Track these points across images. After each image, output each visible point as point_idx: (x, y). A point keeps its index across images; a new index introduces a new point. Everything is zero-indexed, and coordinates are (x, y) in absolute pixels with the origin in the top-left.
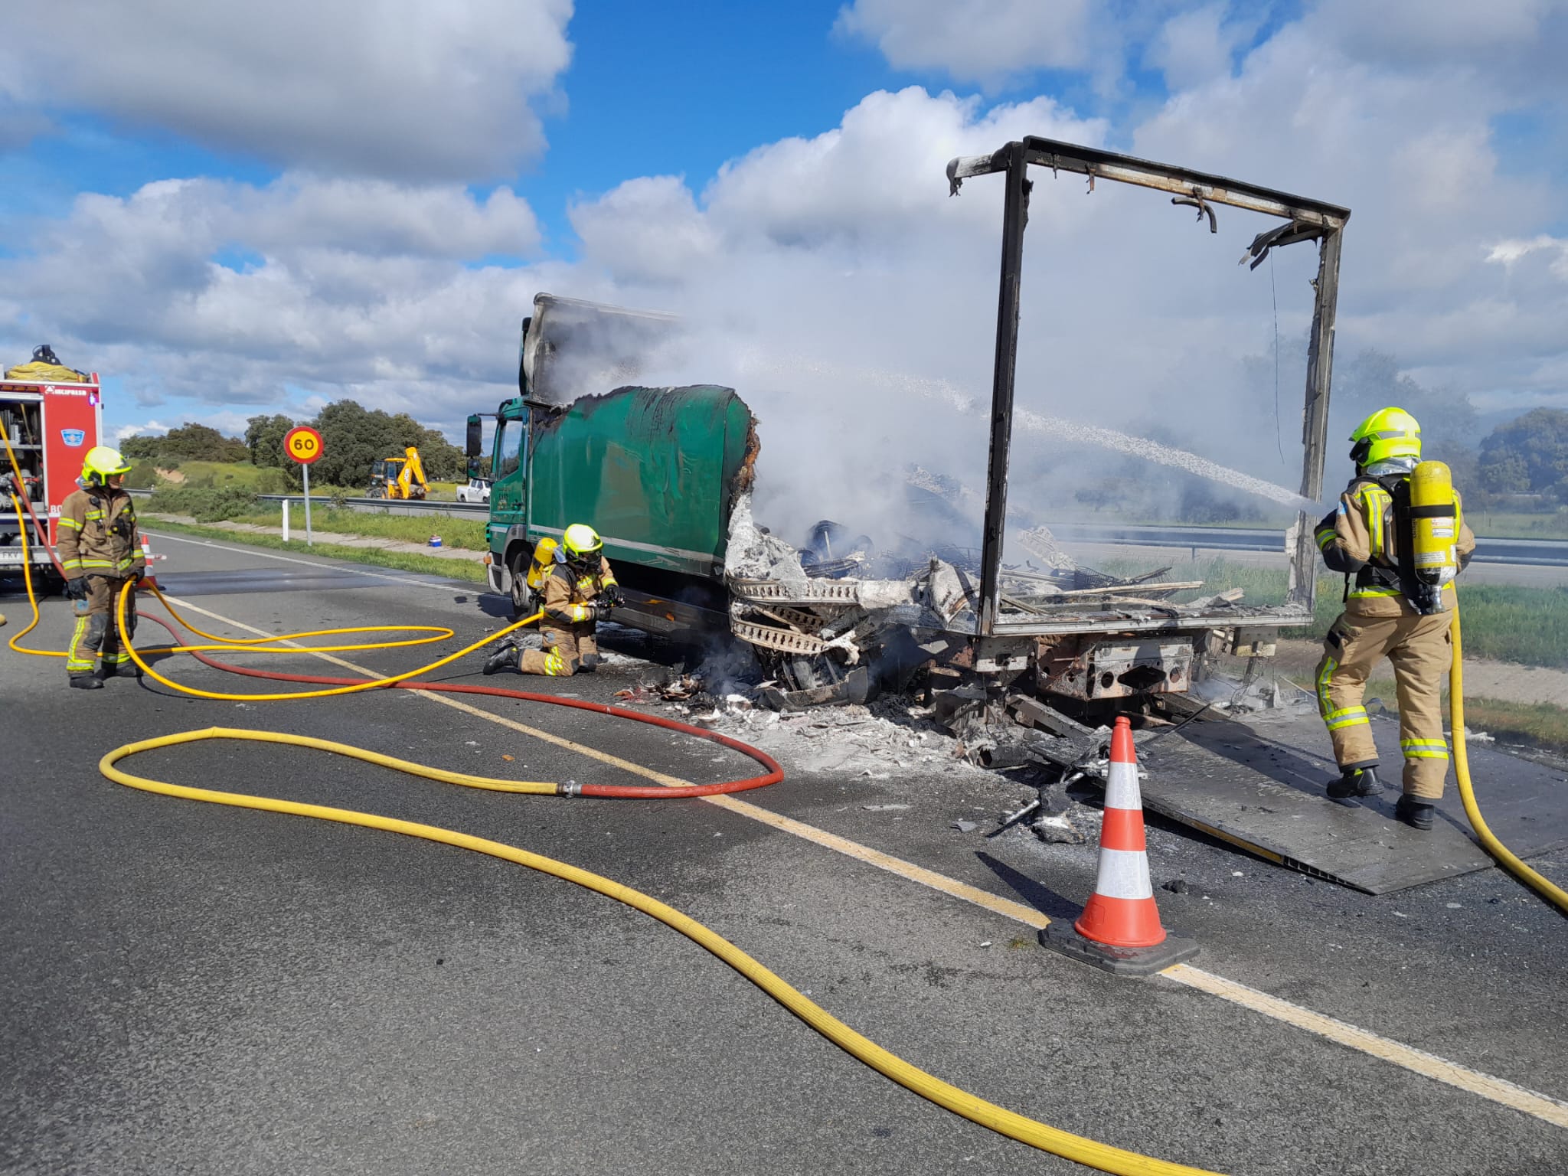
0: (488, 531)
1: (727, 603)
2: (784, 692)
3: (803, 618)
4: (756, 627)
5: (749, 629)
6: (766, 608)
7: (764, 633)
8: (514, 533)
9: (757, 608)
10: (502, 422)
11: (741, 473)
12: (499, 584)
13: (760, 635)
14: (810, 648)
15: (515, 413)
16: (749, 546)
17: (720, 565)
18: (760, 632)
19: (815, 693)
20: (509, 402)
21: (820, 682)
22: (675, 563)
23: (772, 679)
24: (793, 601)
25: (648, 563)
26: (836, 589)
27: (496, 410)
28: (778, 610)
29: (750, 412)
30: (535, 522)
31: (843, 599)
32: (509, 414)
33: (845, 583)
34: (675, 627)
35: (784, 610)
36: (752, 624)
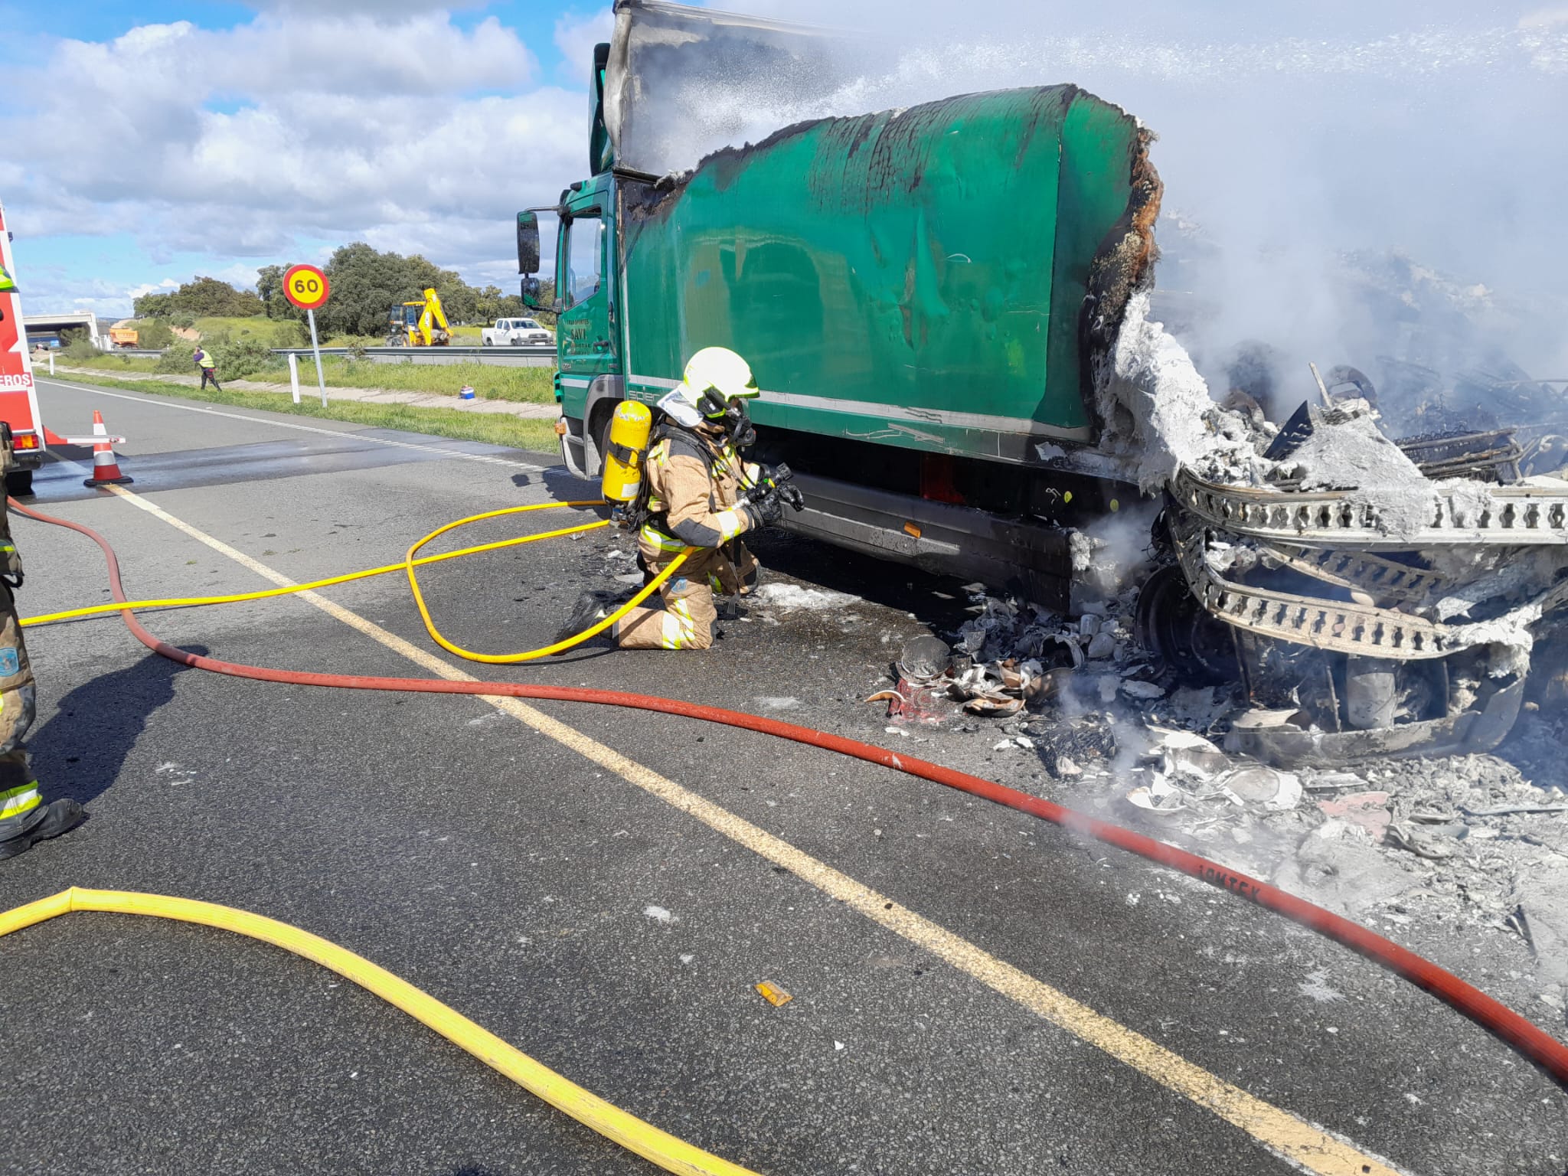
0: (558, 387)
1: (1185, 538)
2: (1316, 734)
3: (1389, 575)
4: (1275, 599)
5: (1253, 604)
9: (1276, 554)
10: (567, 219)
11: (1123, 247)
12: (581, 463)
13: (1279, 618)
15: (589, 203)
16: (1206, 403)
17: (1053, 441)
18: (1284, 608)
19: (1388, 735)
20: (577, 187)
21: (1404, 711)
22: (931, 437)
23: (1290, 705)
24: (1391, 539)
25: (867, 436)
26: (1520, 508)
27: (556, 202)
28: (1334, 561)
29: (1131, 119)
30: (637, 371)
32: (576, 208)
33: (1545, 494)
34: (925, 550)
35: (1347, 558)
36: (1261, 591)
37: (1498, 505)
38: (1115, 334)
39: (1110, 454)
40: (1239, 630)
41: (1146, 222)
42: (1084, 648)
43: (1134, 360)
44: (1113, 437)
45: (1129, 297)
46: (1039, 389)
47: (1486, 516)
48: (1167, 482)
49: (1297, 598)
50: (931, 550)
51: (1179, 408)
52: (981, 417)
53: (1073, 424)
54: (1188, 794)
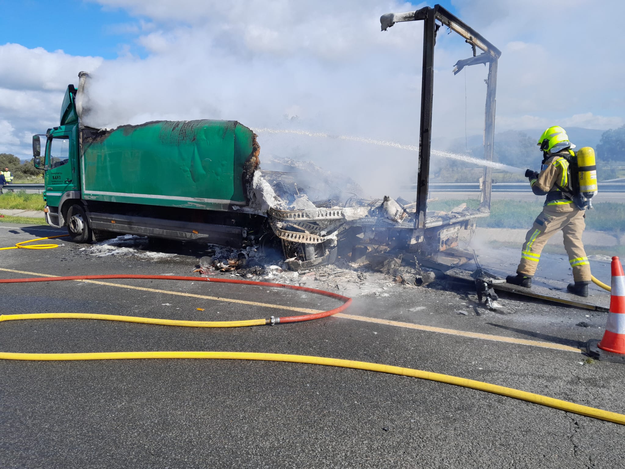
0: (45, 196)
1: (272, 222)
2: (300, 262)
3: (311, 227)
4: (291, 233)
5: (287, 234)
6: (295, 223)
7: (294, 235)
8: (68, 195)
9: (290, 224)
10: (50, 139)
11: (252, 160)
12: (56, 222)
13: (292, 236)
14: (316, 240)
16: (274, 195)
17: (237, 205)
18: (293, 235)
19: (314, 261)
20: (55, 128)
21: (316, 256)
22: (202, 205)
23: (295, 256)
24: (311, 219)
25: (181, 206)
26: (332, 213)
27: (45, 133)
28: (301, 224)
29: (252, 131)
30: (86, 190)
31: (336, 217)
32: (54, 135)
33: (336, 210)
34: (199, 237)
35: (304, 224)
36: (288, 231)
37: (328, 212)
38: (252, 180)
39: (252, 207)
40: (284, 240)
41: (257, 155)
42: (248, 255)
43: (257, 185)
44: (253, 203)
45: (254, 171)
46: (232, 193)
47: (327, 214)
48: (267, 211)
49: (295, 232)
50: (202, 237)
51: (268, 195)
52: (217, 200)
53: (242, 201)
54: (276, 277)
